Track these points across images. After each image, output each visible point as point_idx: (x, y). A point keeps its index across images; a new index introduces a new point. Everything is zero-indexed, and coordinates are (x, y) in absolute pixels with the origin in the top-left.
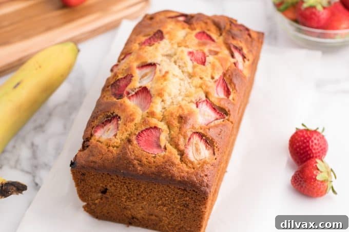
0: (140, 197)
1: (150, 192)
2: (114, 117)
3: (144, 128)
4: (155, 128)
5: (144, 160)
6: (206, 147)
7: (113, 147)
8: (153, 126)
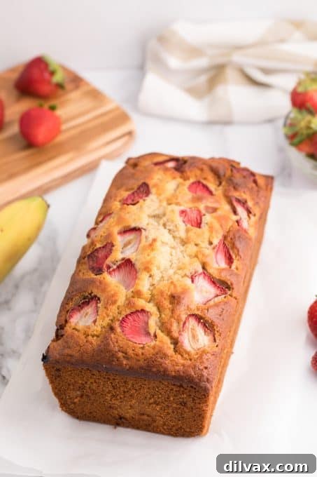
0: (127, 395)
1: (140, 389)
2: (92, 298)
3: (128, 312)
4: (143, 311)
5: (130, 352)
6: (205, 331)
7: (93, 336)
8: (140, 309)
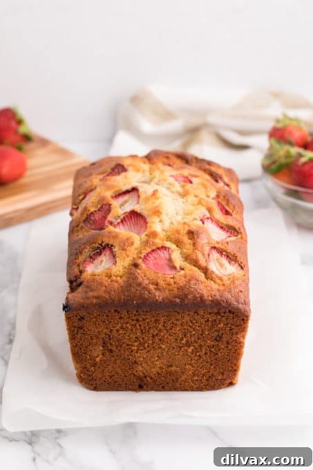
1: (171, 329)
2: (104, 248)
3: (149, 250)
4: (164, 248)
5: (162, 283)
6: (230, 263)
7: (116, 277)
8: (160, 246)
